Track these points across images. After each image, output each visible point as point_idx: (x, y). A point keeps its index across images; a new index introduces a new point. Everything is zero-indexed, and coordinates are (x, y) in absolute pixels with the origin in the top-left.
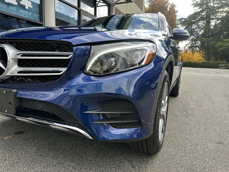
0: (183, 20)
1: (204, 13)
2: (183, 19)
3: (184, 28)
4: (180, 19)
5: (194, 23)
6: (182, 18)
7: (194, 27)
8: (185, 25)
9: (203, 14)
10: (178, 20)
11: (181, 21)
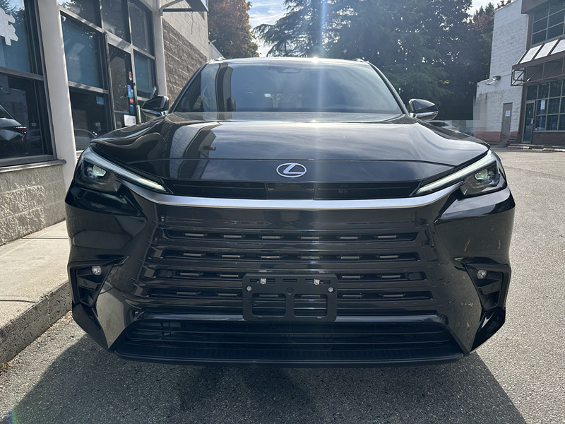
0: (267, 30)
1: (309, 17)
2: (265, 26)
3: (271, 47)
4: (260, 27)
5: (289, 37)
6: (263, 25)
7: (291, 46)
8: (273, 42)
9: (307, 17)
10: (257, 28)
11: (263, 31)
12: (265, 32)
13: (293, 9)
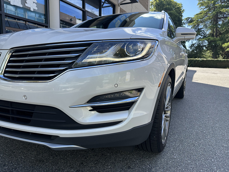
2: (189, 18)
3: (191, 27)
7: (201, 26)
10: (185, 19)
11: (188, 20)
12: (189, 21)
13: (204, 10)
